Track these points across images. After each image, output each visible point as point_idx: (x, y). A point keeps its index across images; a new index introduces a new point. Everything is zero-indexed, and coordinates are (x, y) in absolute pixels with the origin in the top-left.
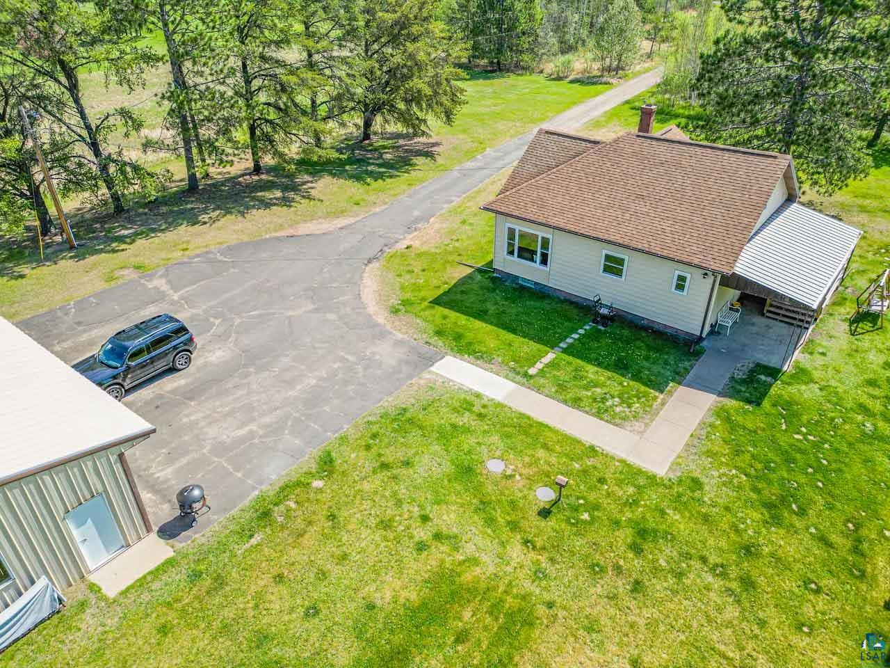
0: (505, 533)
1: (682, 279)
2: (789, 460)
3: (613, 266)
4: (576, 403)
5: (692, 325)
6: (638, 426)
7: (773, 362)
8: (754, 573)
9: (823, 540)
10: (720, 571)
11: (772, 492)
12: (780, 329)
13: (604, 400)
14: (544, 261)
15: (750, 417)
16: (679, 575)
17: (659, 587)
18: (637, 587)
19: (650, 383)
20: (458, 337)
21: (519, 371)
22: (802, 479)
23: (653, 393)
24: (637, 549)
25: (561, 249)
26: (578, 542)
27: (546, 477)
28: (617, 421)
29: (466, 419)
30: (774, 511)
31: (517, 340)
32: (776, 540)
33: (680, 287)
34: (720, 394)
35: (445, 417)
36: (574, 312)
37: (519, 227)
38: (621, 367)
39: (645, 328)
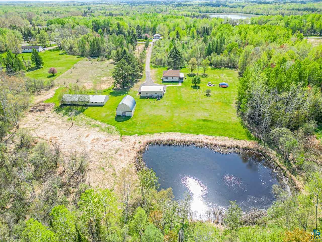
3: (173, 78)
5: (178, 81)
7: (183, 81)
25: (169, 78)
28: (178, 85)
30: (186, 85)
33: (177, 78)
34: (181, 83)
35: (170, 87)
37: (165, 77)
38: (176, 83)
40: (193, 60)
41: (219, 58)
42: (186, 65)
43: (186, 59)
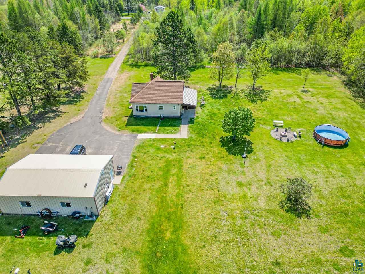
0: (171, 153)
1: (174, 107)
2: (202, 130)
3: (161, 108)
4: (167, 133)
5: (179, 115)
6: (179, 133)
7: (193, 117)
8: (204, 144)
9: (210, 138)
10: (200, 146)
11: (201, 134)
12: (191, 111)
13: (172, 132)
14: (146, 110)
15: (194, 126)
16: (196, 148)
17: (194, 150)
18: (191, 151)
19: (177, 126)
20: (138, 131)
21: (154, 132)
22: (204, 131)
23: (178, 128)
24: (189, 148)
25: (149, 107)
26: (181, 150)
27: (171, 145)
28: (176, 133)
29: (151, 143)
30: (203, 137)
31: (150, 127)
32: (204, 140)
33: (174, 108)
34: (188, 124)
35: (148, 144)
36: (156, 119)
37: (138, 105)
38: (171, 125)
39: (170, 118)
40: (225, 47)
41: (284, 43)
42: (206, 61)
43: (205, 46)
